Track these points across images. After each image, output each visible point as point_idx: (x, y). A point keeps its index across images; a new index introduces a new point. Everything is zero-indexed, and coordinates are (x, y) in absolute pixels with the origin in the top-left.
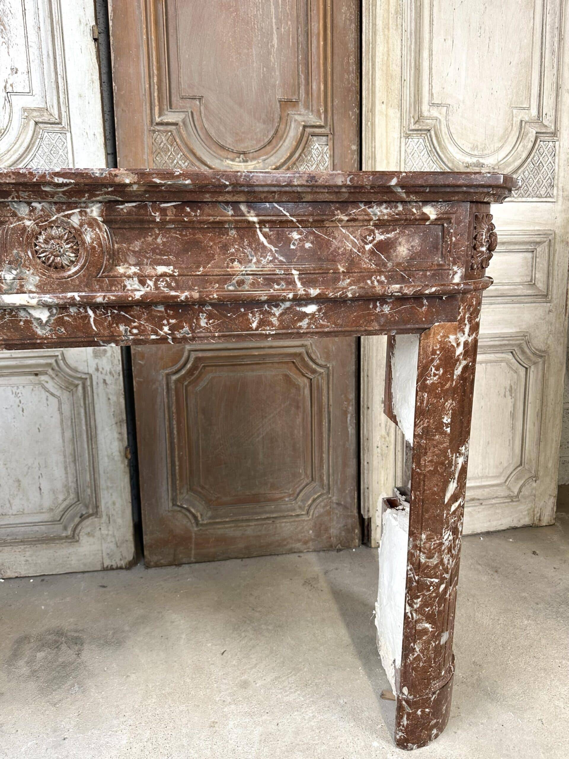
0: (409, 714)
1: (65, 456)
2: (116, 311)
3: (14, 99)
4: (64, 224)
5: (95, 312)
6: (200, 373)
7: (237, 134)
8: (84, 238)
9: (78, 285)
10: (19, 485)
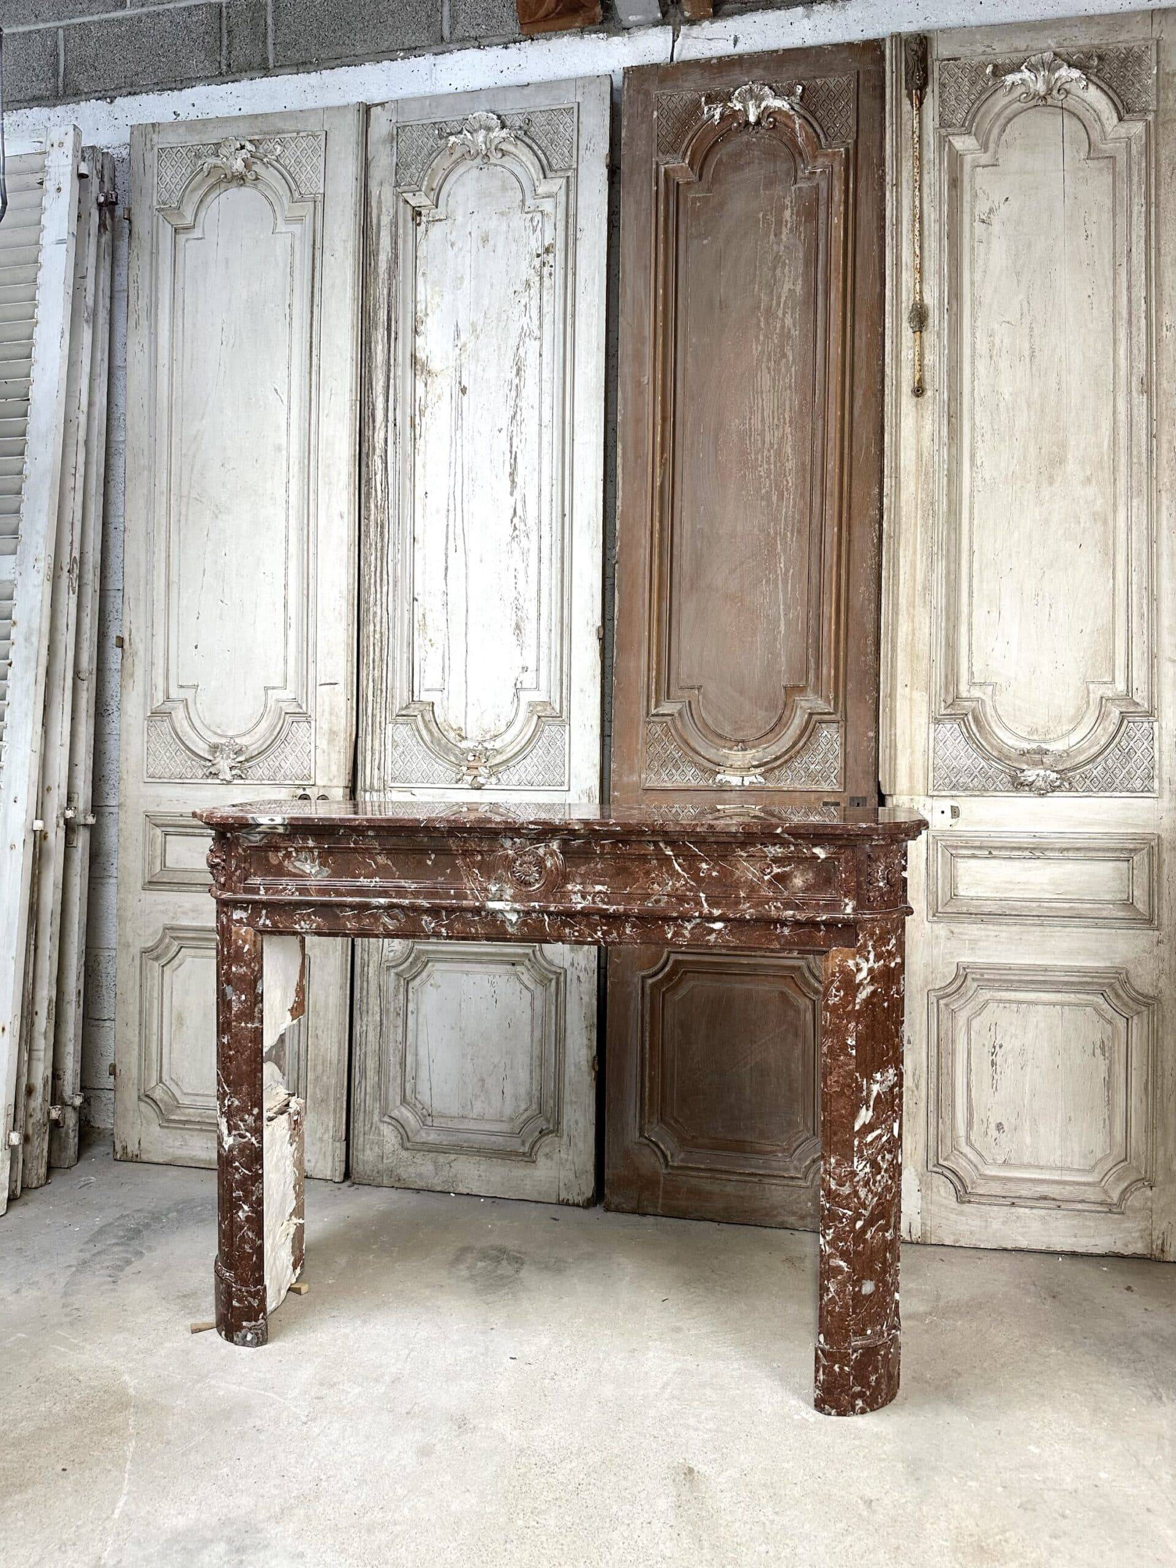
0: (824, 1367)
1: (532, 1058)
2: (564, 918)
3: (522, 694)
4: (534, 854)
5: (549, 918)
6: (680, 980)
7: (736, 722)
8: (546, 864)
9: (539, 898)
10: (483, 1086)
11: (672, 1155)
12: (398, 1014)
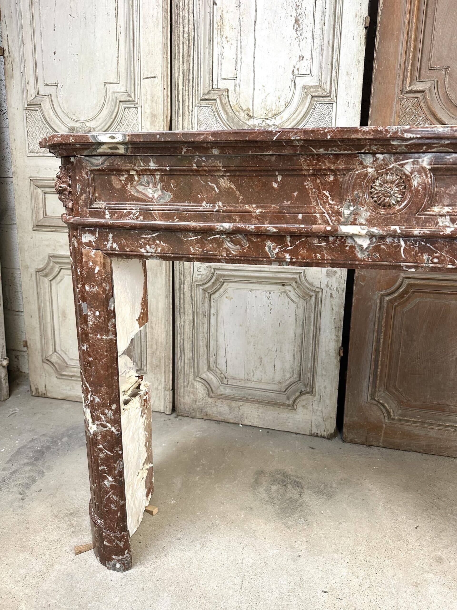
1: (294, 346)
2: (423, 243)
3: (298, 80)
4: (399, 172)
5: (406, 243)
6: (409, 297)
8: (412, 183)
9: (399, 221)
10: (261, 362)
11: (393, 411)
12: (205, 316)
